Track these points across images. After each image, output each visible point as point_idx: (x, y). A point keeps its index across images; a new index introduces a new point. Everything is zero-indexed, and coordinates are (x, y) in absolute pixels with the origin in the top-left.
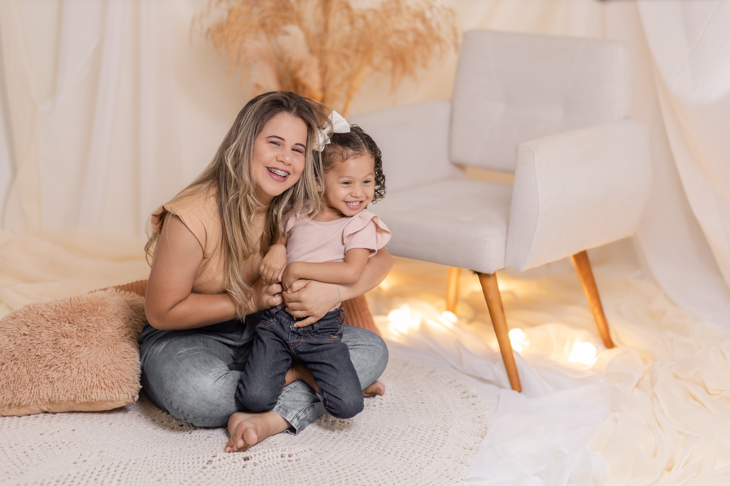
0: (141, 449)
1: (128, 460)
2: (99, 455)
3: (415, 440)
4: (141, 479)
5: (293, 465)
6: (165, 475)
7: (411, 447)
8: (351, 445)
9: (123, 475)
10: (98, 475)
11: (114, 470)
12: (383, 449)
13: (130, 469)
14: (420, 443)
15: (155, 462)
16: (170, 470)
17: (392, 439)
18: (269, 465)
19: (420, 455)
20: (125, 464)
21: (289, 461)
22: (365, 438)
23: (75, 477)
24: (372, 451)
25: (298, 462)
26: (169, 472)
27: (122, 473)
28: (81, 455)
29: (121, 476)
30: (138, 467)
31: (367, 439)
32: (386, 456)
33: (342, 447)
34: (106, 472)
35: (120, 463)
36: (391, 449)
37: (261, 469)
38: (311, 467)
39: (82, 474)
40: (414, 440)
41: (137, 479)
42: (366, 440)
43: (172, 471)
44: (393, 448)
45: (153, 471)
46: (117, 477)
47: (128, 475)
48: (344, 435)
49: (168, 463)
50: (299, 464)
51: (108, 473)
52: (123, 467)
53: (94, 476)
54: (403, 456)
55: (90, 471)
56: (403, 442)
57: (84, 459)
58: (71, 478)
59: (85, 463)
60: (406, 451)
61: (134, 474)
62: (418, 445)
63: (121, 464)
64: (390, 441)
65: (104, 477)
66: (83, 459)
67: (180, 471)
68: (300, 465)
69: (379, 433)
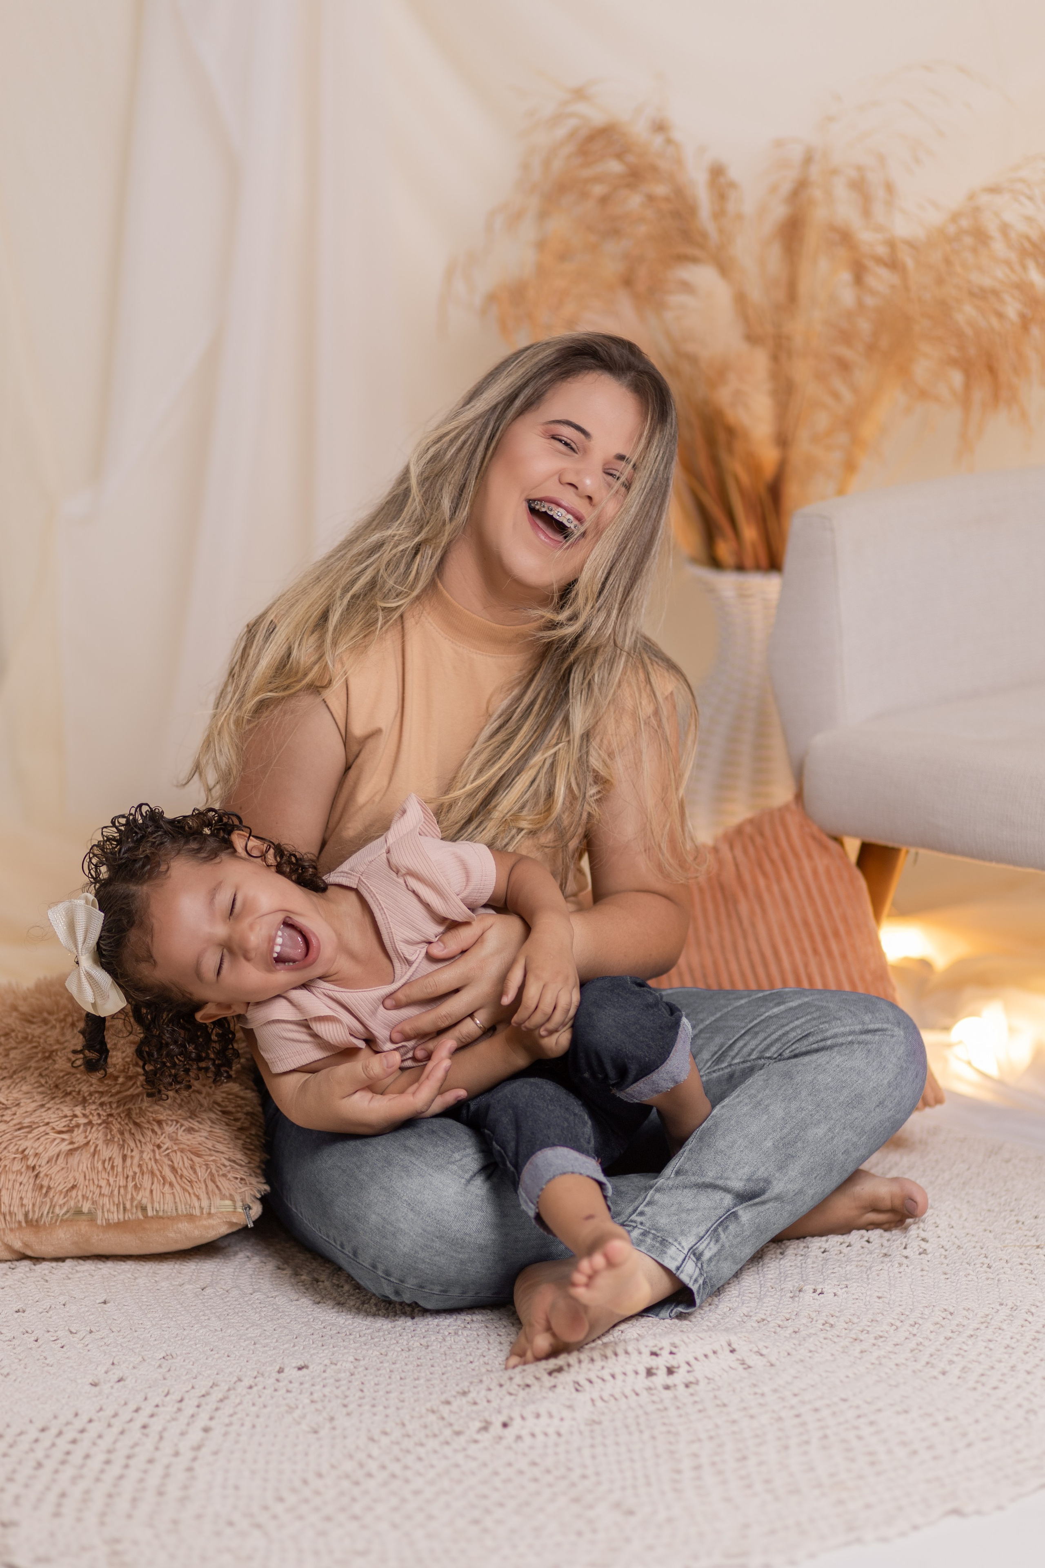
0: (274, 1352)
1: (235, 1379)
2: (160, 1366)
3: (1018, 1341)
4: (267, 1426)
5: (676, 1398)
6: (332, 1419)
7: (1006, 1356)
8: (841, 1350)
9: (217, 1414)
10: (152, 1416)
11: (196, 1404)
12: (927, 1360)
13: (237, 1401)
14: (1032, 1347)
15: (306, 1386)
16: (345, 1406)
17: (954, 1335)
18: (612, 1395)
19: (1029, 1378)
20: (226, 1388)
21: (667, 1388)
22: (881, 1334)
23: (90, 1421)
24: (897, 1365)
25: (691, 1390)
26: (344, 1411)
27: (217, 1409)
28: (113, 1364)
29: (211, 1418)
30: (260, 1397)
31: (886, 1335)
32: (935, 1378)
33: (817, 1355)
34: (175, 1409)
35: (214, 1385)
36: (951, 1362)
37: (590, 1403)
38: (726, 1401)
39: (109, 1412)
40: (1014, 1340)
41: (254, 1426)
42: (883, 1339)
43: (352, 1407)
44: (955, 1359)
45: (300, 1406)
46: (202, 1420)
47: (231, 1416)
48: (823, 1325)
49: (344, 1388)
50: (692, 1395)
51: (179, 1410)
52: (220, 1396)
53: (142, 1418)
54: (983, 1379)
55: (132, 1406)
56: (985, 1344)
57: (121, 1375)
58: (79, 1424)
59: (121, 1383)
60: (992, 1368)
61: (247, 1415)
62: (1026, 1353)
63: (216, 1388)
64: (948, 1342)
65: (169, 1421)
66: (117, 1373)
67: (375, 1410)
68: (696, 1398)
69: (920, 1321)
